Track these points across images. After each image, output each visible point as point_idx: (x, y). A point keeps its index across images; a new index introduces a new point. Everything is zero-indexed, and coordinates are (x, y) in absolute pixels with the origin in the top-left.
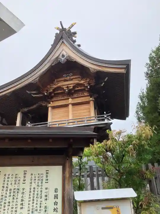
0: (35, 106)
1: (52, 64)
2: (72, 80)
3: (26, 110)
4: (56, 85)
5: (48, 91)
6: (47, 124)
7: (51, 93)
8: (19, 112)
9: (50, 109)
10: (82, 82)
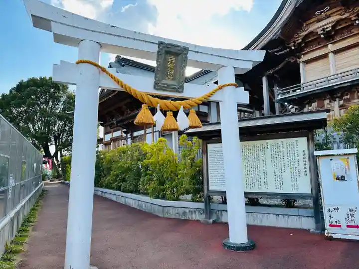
0: (281, 66)
1: (296, 5)
2: (329, 16)
3: (271, 72)
4: (306, 31)
5: (295, 42)
6: (300, 86)
7: (300, 44)
8: (264, 76)
9: (301, 65)
10: (346, 15)
